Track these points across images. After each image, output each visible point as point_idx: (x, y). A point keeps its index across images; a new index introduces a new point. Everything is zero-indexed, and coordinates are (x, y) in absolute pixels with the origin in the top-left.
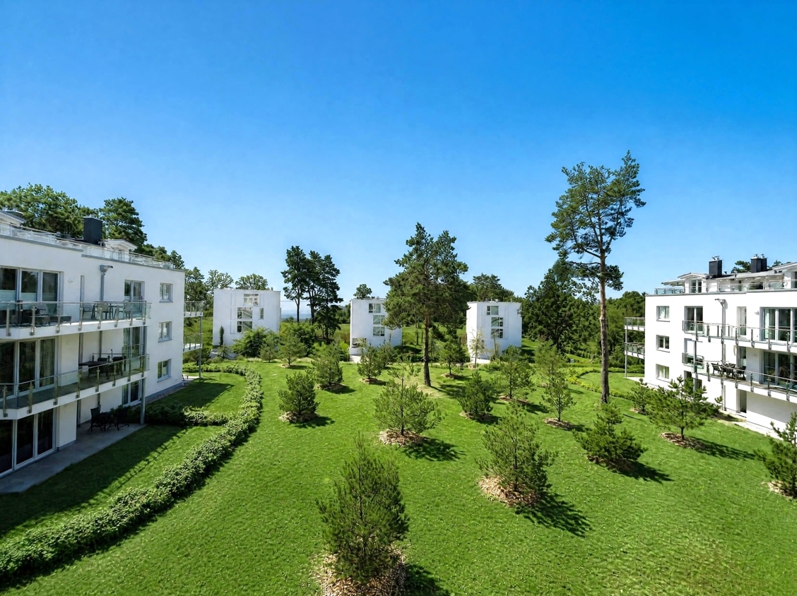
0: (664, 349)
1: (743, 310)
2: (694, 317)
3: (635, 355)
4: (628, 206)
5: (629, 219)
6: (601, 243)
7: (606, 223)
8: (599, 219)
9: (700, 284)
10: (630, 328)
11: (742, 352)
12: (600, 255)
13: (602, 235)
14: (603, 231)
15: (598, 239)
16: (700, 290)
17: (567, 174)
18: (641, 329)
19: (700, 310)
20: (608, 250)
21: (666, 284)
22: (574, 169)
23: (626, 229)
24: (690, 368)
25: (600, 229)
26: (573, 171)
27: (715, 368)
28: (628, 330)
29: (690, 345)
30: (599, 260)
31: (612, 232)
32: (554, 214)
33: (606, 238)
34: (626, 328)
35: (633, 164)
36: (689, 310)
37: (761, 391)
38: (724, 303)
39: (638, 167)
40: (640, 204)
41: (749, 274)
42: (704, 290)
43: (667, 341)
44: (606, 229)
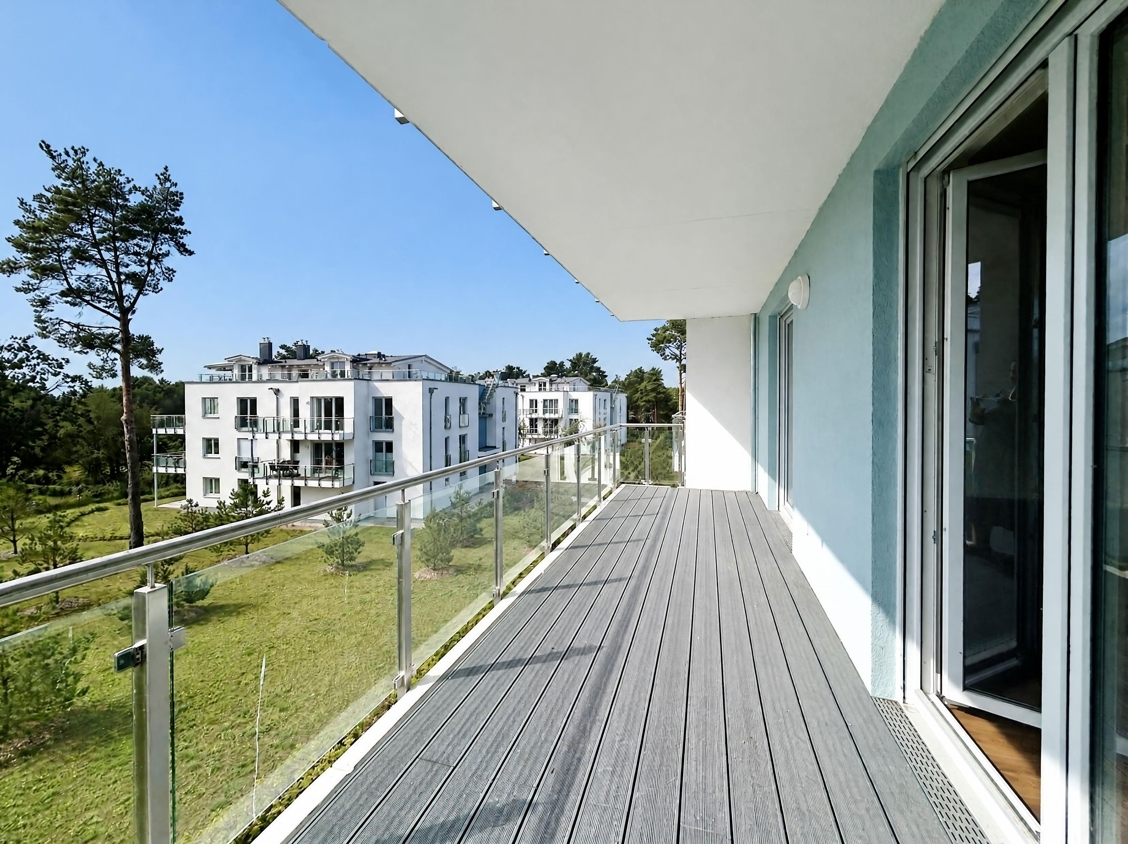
0: (213, 455)
1: (295, 402)
2: (247, 410)
3: (171, 471)
4: (165, 248)
5: (168, 269)
6: (120, 298)
7: (127, 266)
8: (116, 257)
9: (250, 370)
10: (161, 431)
11: (295, 446)
12: (119, 315)
13: (120, 283)
14: (123, 277)
15: (114, 287)
16: (251, 377)
17: (53, 157)
18: (180, 431)
19: (254, 401)
20: (131, 309)
21: (210, 368)
22: (67, 153)
23: (163, 284)
24: (245, 475)
25: (119, 274)
26: (64, 157)
27: (272, 468)
28: (158, 435)
29: (246, 445)
30: (117, 324)
31: (140, 283)
32: (17, 223)
33: (128, 289)
34: (154, 431)
35: (173, 189)
36: (242, 402)
37: (313, 483)
38: (277, 392)
39: (182, 198)
40: (183, 249)
41: (296, 362)
42: (255, 378)
43: (217, 445)
44: (128, 276)
